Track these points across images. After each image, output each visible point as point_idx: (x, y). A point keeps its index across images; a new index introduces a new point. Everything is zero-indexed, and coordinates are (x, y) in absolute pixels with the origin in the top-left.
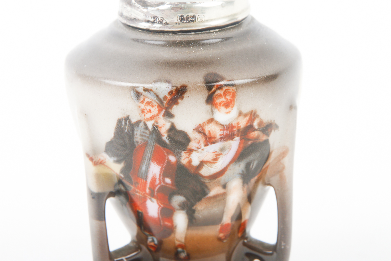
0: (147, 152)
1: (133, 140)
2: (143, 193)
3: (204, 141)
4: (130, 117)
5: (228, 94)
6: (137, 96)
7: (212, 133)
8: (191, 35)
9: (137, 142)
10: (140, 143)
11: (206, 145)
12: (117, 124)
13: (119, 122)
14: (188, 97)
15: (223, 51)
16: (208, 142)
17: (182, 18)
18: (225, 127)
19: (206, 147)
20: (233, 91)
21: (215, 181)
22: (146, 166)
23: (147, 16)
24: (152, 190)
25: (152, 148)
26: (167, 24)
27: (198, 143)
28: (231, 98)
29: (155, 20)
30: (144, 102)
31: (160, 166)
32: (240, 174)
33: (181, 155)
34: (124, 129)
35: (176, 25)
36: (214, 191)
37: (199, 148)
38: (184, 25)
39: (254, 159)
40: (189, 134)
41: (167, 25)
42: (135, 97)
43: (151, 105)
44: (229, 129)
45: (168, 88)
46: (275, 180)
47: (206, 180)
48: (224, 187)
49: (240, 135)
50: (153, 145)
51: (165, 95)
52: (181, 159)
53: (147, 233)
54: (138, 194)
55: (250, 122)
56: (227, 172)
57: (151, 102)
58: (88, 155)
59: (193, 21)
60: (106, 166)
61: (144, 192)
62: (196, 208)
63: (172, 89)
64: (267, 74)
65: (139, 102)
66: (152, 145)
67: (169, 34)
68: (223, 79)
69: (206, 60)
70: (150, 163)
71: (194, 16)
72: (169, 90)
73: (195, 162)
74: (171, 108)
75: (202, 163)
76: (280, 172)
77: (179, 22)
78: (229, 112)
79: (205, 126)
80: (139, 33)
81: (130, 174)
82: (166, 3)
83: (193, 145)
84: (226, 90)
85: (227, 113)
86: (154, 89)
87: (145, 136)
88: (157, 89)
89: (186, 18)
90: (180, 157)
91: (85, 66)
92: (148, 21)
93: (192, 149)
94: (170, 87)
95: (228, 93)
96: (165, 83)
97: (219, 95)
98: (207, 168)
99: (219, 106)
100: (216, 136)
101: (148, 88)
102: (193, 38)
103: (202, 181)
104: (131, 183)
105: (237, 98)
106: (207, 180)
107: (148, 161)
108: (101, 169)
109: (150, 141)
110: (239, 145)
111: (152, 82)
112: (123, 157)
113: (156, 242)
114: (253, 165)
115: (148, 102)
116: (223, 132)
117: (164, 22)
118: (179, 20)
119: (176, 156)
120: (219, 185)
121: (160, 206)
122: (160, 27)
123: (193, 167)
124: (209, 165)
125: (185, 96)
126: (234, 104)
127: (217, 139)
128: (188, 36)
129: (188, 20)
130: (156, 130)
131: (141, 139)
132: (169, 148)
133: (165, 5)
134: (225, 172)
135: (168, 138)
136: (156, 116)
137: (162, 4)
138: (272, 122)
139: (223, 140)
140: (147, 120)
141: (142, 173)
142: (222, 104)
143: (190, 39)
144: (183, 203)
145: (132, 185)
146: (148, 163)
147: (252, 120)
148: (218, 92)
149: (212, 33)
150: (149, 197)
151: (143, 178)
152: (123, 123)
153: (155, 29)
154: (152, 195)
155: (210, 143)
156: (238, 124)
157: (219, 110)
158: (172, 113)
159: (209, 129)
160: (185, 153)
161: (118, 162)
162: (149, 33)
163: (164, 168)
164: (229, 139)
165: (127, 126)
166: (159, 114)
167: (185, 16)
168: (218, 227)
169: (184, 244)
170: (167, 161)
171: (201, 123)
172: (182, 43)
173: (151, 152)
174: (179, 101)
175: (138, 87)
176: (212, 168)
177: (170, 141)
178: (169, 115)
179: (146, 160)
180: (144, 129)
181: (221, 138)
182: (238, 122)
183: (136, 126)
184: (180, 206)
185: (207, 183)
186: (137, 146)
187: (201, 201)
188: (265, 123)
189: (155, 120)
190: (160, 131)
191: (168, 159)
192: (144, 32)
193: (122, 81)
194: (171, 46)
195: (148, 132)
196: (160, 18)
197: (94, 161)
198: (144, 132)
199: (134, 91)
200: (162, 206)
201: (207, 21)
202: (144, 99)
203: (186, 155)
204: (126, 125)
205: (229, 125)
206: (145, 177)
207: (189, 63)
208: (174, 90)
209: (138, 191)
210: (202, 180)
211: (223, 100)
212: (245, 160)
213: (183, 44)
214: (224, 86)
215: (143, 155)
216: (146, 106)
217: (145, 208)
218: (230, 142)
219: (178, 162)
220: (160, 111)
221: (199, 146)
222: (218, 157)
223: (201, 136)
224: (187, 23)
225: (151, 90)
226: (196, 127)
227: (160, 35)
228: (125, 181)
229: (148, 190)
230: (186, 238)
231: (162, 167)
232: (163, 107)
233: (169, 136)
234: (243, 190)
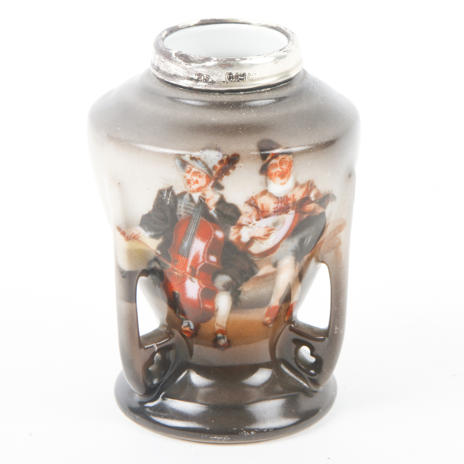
0: (191, 227)
1: (176, 213)
2: (182, 272)
3: (256, 215)
4: (173, 188)
5: (284, 164)
6: (183, 165)
7: (265, 207)
8: (240, 94)
9: (180, 216)
10: (184, 217)
11: (258, 220)
12: (157, 195)
13: (160, 193)
14: (241, 166)
15: (277, 114)
16: (260, 216)
17: (231, 76)
18: (280, 199)
19: (257, 222)
20: (289, 160)
21: (266, 258)
22: (188, 242)
23: (191, 73)
24: (193, 269)
25: (197, 223)
26: (213, 82)
27: (249, 217)
28: (287, 168)
29: (199, 78)
30: (190, 172)
31: (205, 243)
32: (292, 250)
33: (230, 230)
34: (166, 201)
35: (224, 84)
36: (264, 270)
37: (250, 223)
38: (232, 84)
39: (309, 234)
40: (239, 208)
41: (213, 84)
42: (181, 166)
43: (198, 175)
44: (284, 202)
45: (218, 157)
46: (329, 256)
47: (255, 258)
48: (275, 265)
49: (295, 208)
50: (199, 220)
51: (214, 165)
52: (229, 235)
53: (182, 317)
54: (176, 273)
55: (306, 193)
56: (280, 249)
57: (198, 172)
58: (119, 229)
59: (243, 80)
60: (140, 241)
61: (184, 271)
62: (242, 289)
63: (223, 157)
64: (326, 140)
65: (185, 171)
66: (197, 220)
67: (215, 94)
68: (278, 146)
69: (259, 124)
70: (193, 239)
71: (244, 74)
72: (219, 159)
73: (245, 238)
74: (221, 179)
75: (252, 240)
76: (336, 247)
77: (228, 80)
78: (285, 183)
79: (257, 199)
80: (180, 91)
81: (168, 251)
82: (212, 59)
83: (243, 219)
84: (282, 159)
85: (282, 184)
86: (202, 157)
87: (190, 209)
88: (206, 158)
89: (236, 76)
90: (229, 233)
91: (119, 128)
92: (192, 79)
93: (242, 223)
94: (221, 156)
95: (284, 162)
96: (215, 152)
97: (274, 164)
98: (258, 244)
99: (274, 177)
100: (269, 209)
101: (195, 156)
102: (243, 98)
103: (251, 260)
104: (169, 261)
105: (293, 167)
106: (257, 258)
107: (192, 236)
108: (135, 245)
109: (195, 215)
110: (293, 219)
111: (200, 150)
112: (162, 232)
113: (192, 327)
114: (307, 241)
115: (195, 172)
116: (277, 205)
117: (210, 80)
118: (227, 78)
119: (224, 232)
120: (269, 264)
121: (201, 286)
122: (206, 86)
123: (242, 243)
124: (260, 241)
125: (238, 165)
126: (290, 174)
127: (270, 213)
128: (237, 96)
129: (237, 79)
130: (202, 204)
131: (185, 212)
132: (217, 222)
133: (212, 61)
134: (277, 248)
135: (216, 212)
136: (204, 187)
137: (208, 59)
138: (330, 192)
139: (276, 213)
140: (194, 191)
141: (184, 250)
142: (278, 174)
143: (240, 100)
144: (228, 283)
145: (170, 263)
146: (191, 238)
147: (308, 191)
148: (274, 161)
149: (263, 92)
150: (189, 277)
151: (184, 255)
152: (165, 195)
153: (200, 88)
154: (193, 274)
155: (262, 217)
156: (294, 195)
157: (273, 181)
158: (222, 185)
159: (262, 202)
160: (234, 228)
161: (155, 237)
162: (191, 92)
163: (209, 245)
164: (283, 213)
165: (169, 198)
166: (207, 186)
167: (234, 75)
168: (265, 310)
169: (224, 329)
170: (213, 236)
171: (254, 195)
172: (231, 105)
173: (196, 227)
174: (231, 171)
175: (184, 155)
176: (263, 244)
177: (218, 215)
178: (218, 186)
179: (190, 235)
180: (189, 201)
181: (275, 212)
182: (294, 193)
183: (180, 199)
184: (224, 286)
185: (256, 261)
186: (180, 219)
187: (248, 281)
188: (322, 194)
189: (202, 192)
190: (207, 204)
191: (215, 235)
192: (187, 91)
193: (166, 148)
194: (218, 108)
195: (193, 205)
196: (205, 76)
197: (126, 235)
198: (188, 205)
199: (179, 159)
200: (204, 286)
201: (258, 79)
202: (191, 168)
203: (235, 230)
204: (169, 196)
205: (284, 197)
206: (187, 254)
207: (240, 128)
208: (225, 160)
209: (177, 269)
210: (251, 258)
211: (278, 170)
212: (299, 235)
213: (233, 106)
214: (280, 154)
215: (186, 230)
216: (193, 177)
217: (183, 288)
218: (285, 216)
219: (226, 238)
220: (208, 182)
221: (251, 220)
222: (270, 232)
223: (253, 209)
224: (236, 81)
225: (199, 159)
226: (248, 199)
227: (205, 94)
228: (161, 259)
229: (188, 269)
230: (227, 322)
231: (207, 244)
232: (212, 177)
233: (217, 210)
234: (295, 269)
